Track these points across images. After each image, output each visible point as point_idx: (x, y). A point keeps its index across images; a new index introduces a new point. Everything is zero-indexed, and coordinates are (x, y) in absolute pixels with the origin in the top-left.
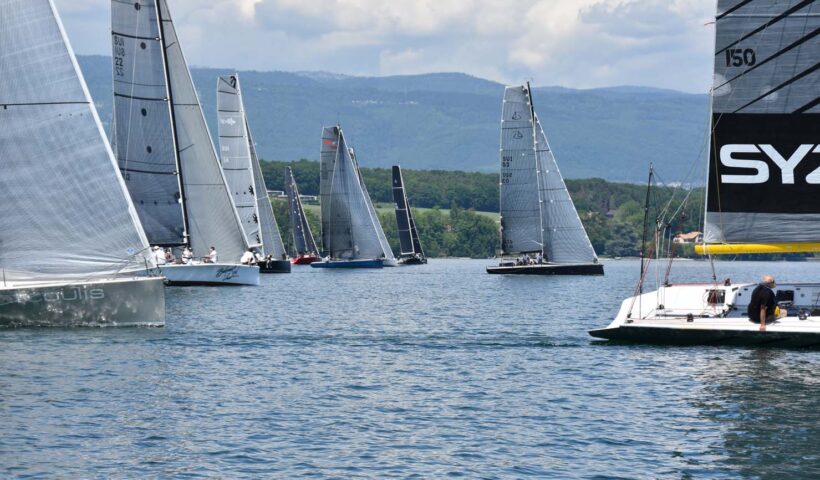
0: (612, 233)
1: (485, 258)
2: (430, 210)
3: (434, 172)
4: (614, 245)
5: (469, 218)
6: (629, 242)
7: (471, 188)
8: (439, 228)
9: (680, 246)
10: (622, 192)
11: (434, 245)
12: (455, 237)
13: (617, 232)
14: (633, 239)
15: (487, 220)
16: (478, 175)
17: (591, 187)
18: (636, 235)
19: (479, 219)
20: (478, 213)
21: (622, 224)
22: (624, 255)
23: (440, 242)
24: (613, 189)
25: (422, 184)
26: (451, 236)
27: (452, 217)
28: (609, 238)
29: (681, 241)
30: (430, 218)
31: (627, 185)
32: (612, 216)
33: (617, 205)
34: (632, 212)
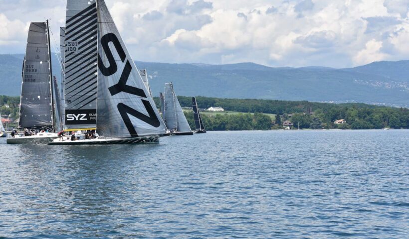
0: (312, 121)
1: (267, 130)
2: (247, 113)
3: (246, 99)
4: (313, 124)
5: (261, 116)
6: (318, 123)
7: (260, 105)
8: (250, 120)
9: (336, 125)
10: (315, 105)
11: (249, 125)
12: (256, 123)
13: (314, 120)
14: (320, 122)
15: (267, 116)
16: (262, 100)
17: (303, 104)
18: (321, 121)
19: (264, 116)
20: (264, 114)
21: (315, 117)
22: (316, 128)
23: (251, 125)
24: (311, 104)
25: (242, 104)
26: (254, 122)
27: (255, 115)
28: (311, 122)
29: (337, 123)
30: (247, 116)
31: (316, 103)
32: (311, 114)
33: (313, 111)
34: (319, 113)
